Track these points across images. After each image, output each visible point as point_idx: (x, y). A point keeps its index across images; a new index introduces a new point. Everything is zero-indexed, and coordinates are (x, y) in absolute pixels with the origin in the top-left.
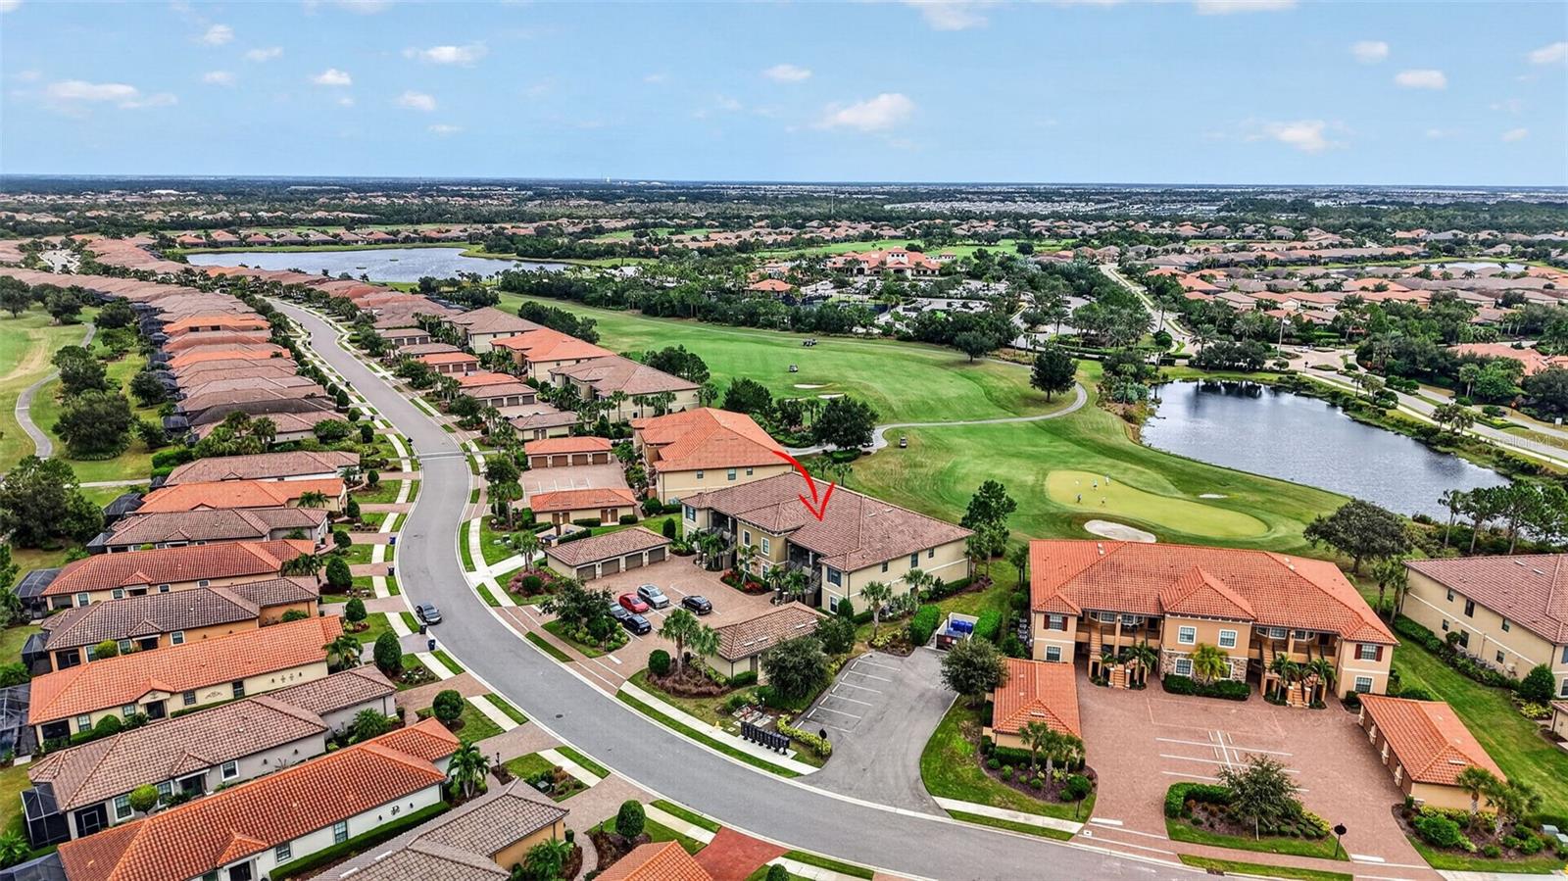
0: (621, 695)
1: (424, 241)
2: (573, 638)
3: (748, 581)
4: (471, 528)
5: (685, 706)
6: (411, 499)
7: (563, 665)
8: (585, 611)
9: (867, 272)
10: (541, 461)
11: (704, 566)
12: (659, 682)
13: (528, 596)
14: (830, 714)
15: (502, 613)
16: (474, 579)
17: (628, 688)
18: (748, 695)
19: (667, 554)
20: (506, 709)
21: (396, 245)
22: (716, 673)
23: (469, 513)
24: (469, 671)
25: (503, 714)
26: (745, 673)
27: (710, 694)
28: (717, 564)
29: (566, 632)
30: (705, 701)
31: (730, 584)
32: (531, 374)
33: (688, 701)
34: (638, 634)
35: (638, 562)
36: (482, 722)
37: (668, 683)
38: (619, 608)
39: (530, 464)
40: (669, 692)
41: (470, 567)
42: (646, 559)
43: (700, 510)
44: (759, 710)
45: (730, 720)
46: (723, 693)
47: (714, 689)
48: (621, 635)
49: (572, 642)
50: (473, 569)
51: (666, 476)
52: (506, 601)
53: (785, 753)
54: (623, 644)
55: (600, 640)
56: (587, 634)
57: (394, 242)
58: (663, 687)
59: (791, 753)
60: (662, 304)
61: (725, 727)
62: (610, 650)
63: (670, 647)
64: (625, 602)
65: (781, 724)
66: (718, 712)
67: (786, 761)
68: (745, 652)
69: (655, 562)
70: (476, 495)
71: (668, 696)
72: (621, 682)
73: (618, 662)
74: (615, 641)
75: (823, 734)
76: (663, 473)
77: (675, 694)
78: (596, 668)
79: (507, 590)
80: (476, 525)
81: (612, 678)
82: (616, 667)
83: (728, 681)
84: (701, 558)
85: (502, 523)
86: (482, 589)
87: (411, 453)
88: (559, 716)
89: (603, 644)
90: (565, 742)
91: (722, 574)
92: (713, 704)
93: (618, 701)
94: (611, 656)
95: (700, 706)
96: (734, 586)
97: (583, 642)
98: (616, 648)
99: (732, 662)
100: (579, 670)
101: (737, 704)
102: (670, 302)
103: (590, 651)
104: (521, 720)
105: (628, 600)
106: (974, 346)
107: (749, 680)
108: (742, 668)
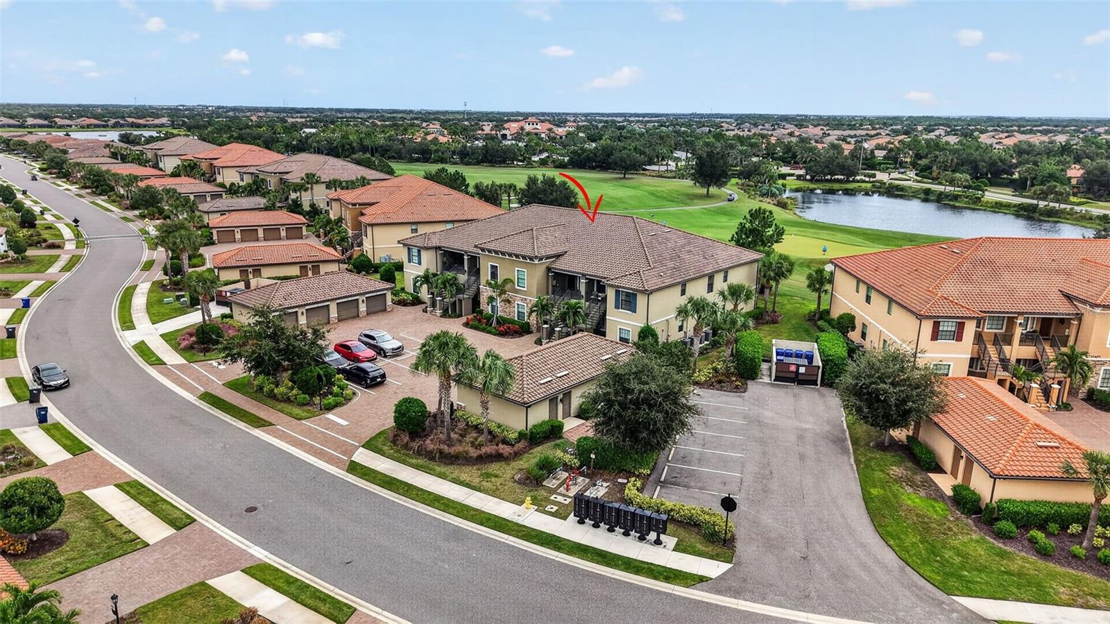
0: (354, 468)
1: (132, 127)
2: (272, 396)
3: (498, 322)
4: (138, 290)
5: (464, 477)
6: (65, 269)
7: (257, 432)
8: (288, 352)
9: (509, 137)
10: (227, 235)
11: (439, 312)
12: (415, 445)
13: (206, 350)
14: (691, 474)
15: (168, 373)
16: (129, 339)
17: (364, 457)
18: (559, 453)
19: (389, 302)
20: (153, 504)
21: (107, 129)
22: (499, 426)
23: (138, 278)
24: (99, 449)
25: (147, 513)
26: (544, 423)
27: (498, 457)
28: (454, 310)
29: (261, 388)
30: (494, 468)
31: (476, 328)
32: (219, 179)
33: (467, 469)
34: (368, 387)
35: (354, 311)
36: (105, 531)
37: (430, 445)
38: (336, 356)
39: (215, 237)
40: (432, 459)
41: (128, 324)
42: (363, 308)
43: (427, 249)
44: (582, 474)
45: (543, 493)
46: (517, 455)
47: (505, 450)
48: (342, 388)
49: (269, 401)
50: (132, 327)
51: (375, 229)
52: (173, 358)
53: (658, 542)
54: (348, 400)
55: (312, 395)
56: (292, 389)
57: (104, 126)
58: (420, 453)
59: (669, 541)
60: (343, 146)
61: (540, 505)
62: (329, 408)
63: (427, 390)
64: (344, 349)
65: (631, 491)
66: (519, 482)
67: (665, 555)
68: (542, 392)
69: (374, 313)
70: (149, 265)
71: (432, 465)
72: (350, 451)
73: (344, 423)
74: (337, 395)
75: (729, 504)
76: (372, 225)
77: (443, 460)
78: (309, 433)
79: (176, 347)
80: (144, 288)
81: (338, 445)
82: (342, 430)
83: (522, 435)
84: (434, 305)
85: (177, 283)
86: (142, 348)
87: (78, 235)
88: (251, 510)
89: (317, 400)
90: (260, 554)
91: (464, 319)
92: (507, 472)
93: (351, 478)
94: (330, 416)
95: (488, 475)
96: (483, 330)
97: (288, 400)
98: (337, 405)
99: (527, 406)
100: (283, 437)
101: (548, 467)
102: (350, 145)
103: (297, 411)
104: (180, 522)
105: (348, 348)
106: (628, 162)
107: (553, 432)
108: (540, 415)
